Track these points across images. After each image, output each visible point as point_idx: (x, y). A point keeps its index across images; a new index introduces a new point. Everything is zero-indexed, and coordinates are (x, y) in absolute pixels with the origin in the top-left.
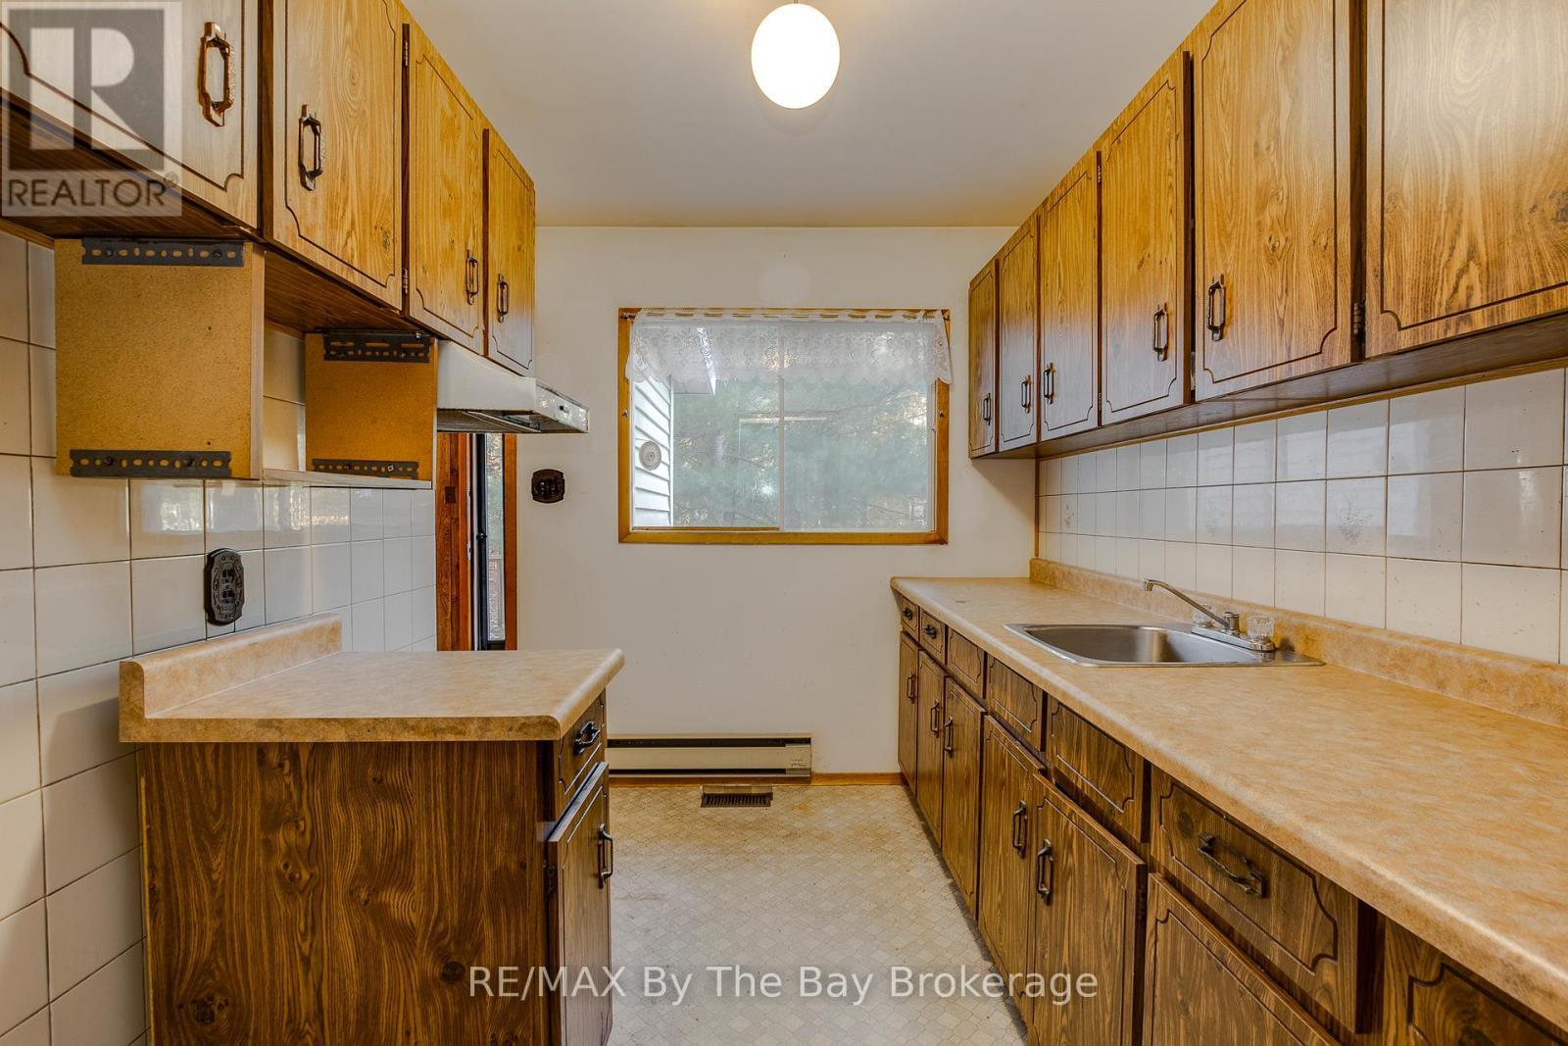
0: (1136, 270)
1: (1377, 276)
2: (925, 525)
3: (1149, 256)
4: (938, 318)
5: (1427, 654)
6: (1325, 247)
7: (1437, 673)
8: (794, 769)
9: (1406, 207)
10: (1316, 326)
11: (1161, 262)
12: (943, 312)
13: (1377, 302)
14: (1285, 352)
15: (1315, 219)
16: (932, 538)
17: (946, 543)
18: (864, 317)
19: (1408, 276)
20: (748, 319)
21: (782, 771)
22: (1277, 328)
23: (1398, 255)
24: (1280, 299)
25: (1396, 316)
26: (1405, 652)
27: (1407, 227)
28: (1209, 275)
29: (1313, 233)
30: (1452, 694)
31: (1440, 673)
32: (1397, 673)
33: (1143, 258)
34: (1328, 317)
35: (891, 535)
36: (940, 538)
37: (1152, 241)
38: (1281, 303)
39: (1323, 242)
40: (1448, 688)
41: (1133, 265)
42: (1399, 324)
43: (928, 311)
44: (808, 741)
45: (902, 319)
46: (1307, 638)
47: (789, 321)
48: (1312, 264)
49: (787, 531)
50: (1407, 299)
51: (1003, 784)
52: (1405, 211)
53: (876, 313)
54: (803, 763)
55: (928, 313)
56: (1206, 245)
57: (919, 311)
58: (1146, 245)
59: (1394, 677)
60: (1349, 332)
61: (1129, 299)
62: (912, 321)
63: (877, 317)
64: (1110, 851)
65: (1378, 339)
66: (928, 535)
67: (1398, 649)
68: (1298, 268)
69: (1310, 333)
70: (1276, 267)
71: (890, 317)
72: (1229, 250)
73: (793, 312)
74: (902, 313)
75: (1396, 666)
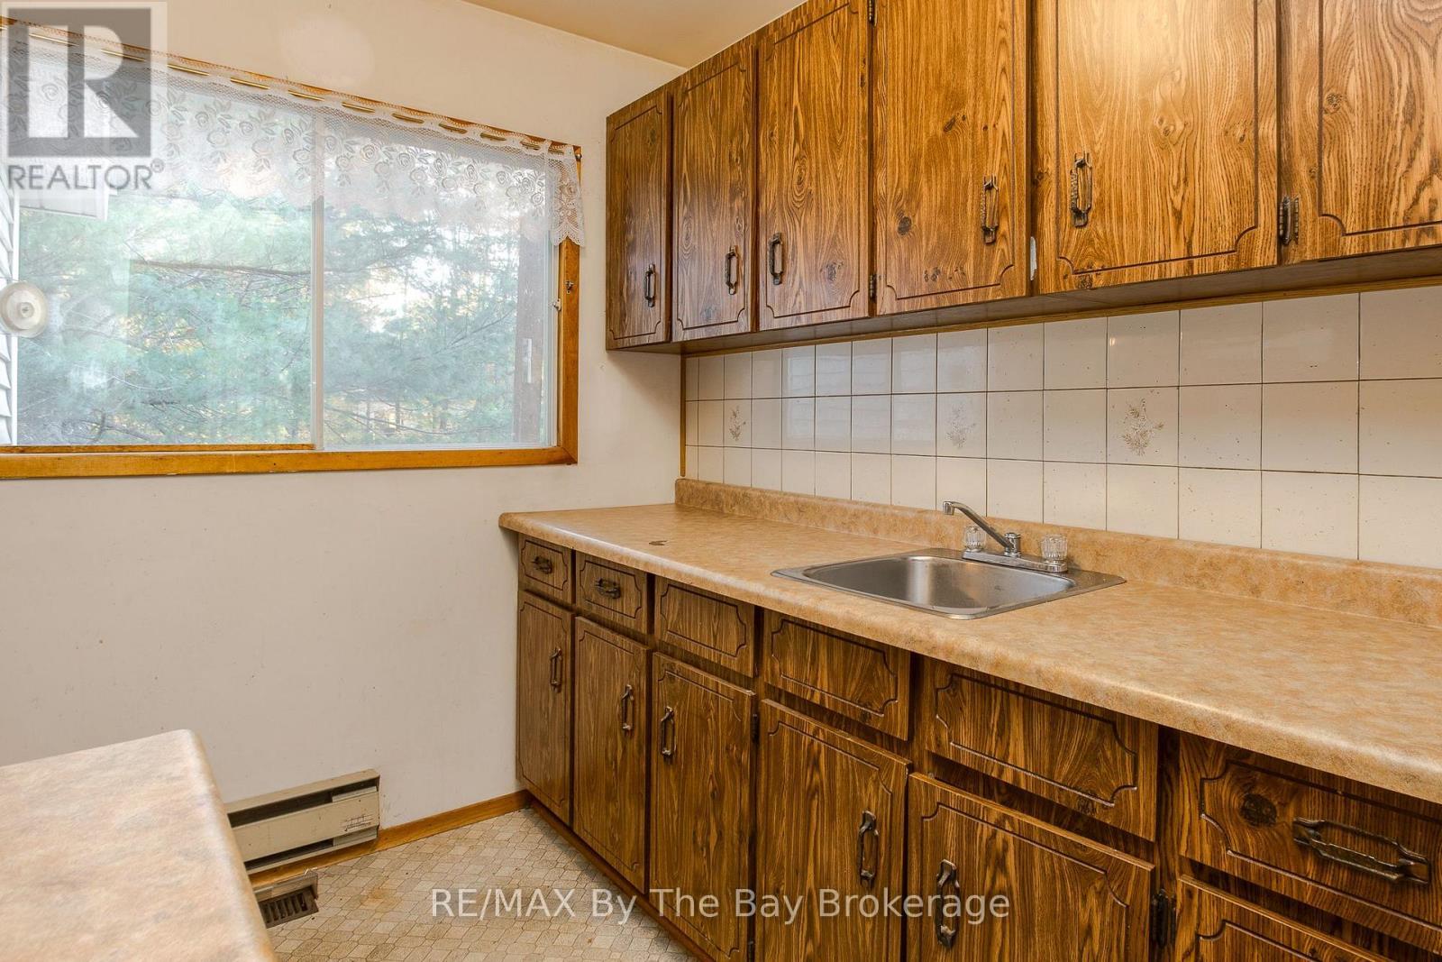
0: (940, 132)
1: (1313, 177)
2: (545, 436)
3: (964, 118)
4: (568, 156)
5: (1239, 562)
6: (1242, 139)
7: (1251, 579)
8: (350, 835)
9: (1352, 111)
10: (1228, 223)
11: (986, 128)
12: (576, 148)
13: (1314, 203)
14: (1182, 246)
15: (1227, 108)
16: (557, 456)
17: (576, 463)
18: (463, 132)
19: (1354, 181)
20: (260, 92)
21: (329, 843)
22: (1171, 219)
23: (1342, 159)
24: (1176, 189)
25: (1340, 221)
26: (1215, 561)
27: (1353, 131)
28: (1066, 152)
29: (1224, 121)
30: (1266, 598)
31: (1254, 578)
32: (1206, 583)
33: (954, 119)
34: (1246, 215)
35: (501, 453)
36: (565, 455)
37: (971, 102)
38: (1177, 193)
39: (1239, 133)
40: (1263, 593)
41: (935, 126)
42: (1343, 229)
43: (554, 143)
44: (373, 782)
45: (520, 147)
46: (1098, 554)
47: (338, 113)
48: (1223, 156)
49: (326, 450)
50: (1354, 204)
51: (813, 792)
52: (1349, 114)
53: (482, 130)
54: (367, 820)
55: (556, 146)
56: (1062, 115)
57: (543, 140)
58: (960, 104)
59: (1203, 587)
60: (1275, 234)
61: (928, 166)
62: (533, 152)
63: (483, 136)
64: (1093, 859)
65: (1314, 243)
66: (551, 451)
67: (1207, 559)
68: (1202, 157)
69: (1219, 230)
70: (1169, 152)
71: (503, 140)
72: (1098, 126)
73: (344, 99)
74: (521, 139)
75: (1205, 575)
